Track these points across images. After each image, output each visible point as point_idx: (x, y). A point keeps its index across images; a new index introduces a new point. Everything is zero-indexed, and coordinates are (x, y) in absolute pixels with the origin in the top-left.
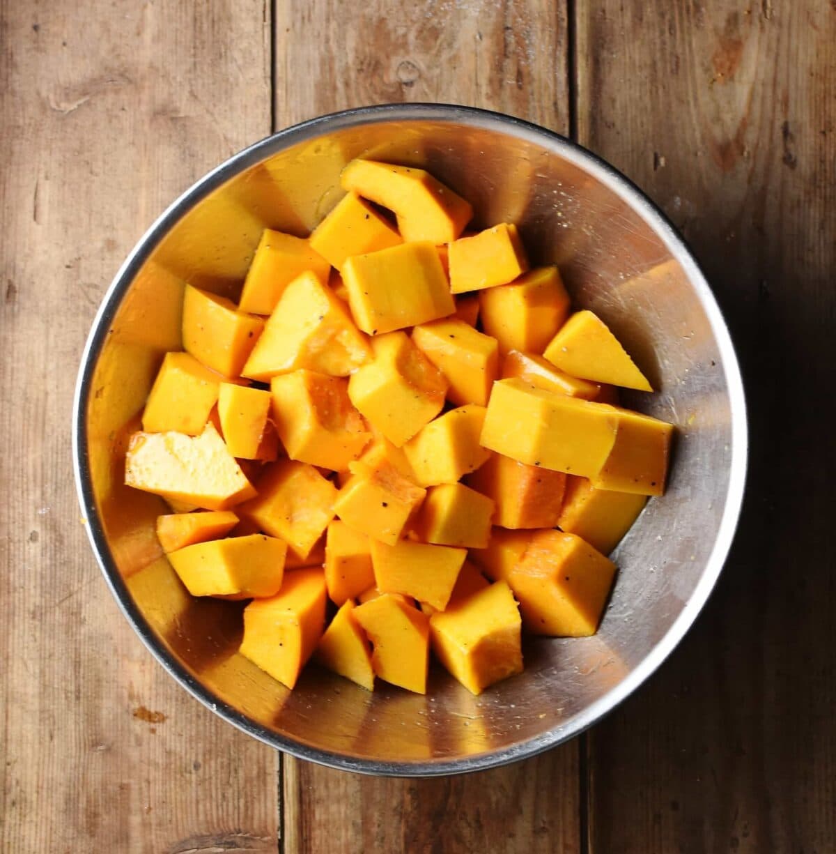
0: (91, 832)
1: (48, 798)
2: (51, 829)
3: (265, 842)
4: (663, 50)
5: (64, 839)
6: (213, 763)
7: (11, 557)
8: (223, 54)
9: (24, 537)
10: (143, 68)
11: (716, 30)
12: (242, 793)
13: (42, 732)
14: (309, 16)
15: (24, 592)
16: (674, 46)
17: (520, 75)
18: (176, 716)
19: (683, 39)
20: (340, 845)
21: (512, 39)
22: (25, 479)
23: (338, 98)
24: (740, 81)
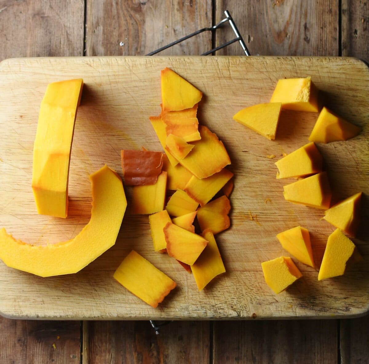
23: (113, 10)
24: (286, 5)
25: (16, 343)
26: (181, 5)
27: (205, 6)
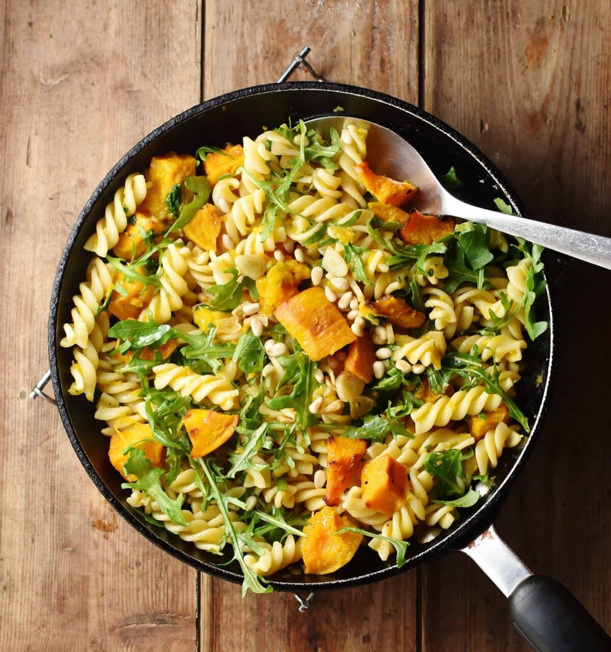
0: (60, 610)
1: (29, 584)
2: (32, 606)
3: (187, 620)
4: (488, 44)
5: (41, 614)
6: (149, 562)
7: (6, 409)
8: (166, 45)
9: (15, 395)
10: (109, 55)
11: (528, 30)
12: (170, 584)
13: (26, 537)
14: (230, 17)
15: (15, 435)
16: (497, 42)
17: (383, 62)
18: (123, 528)
19: (504, 37)
20: (241, 624)
21: (377, 36)
22: (17, 353)
23: (249, 78)
24: (545, 68)
25: (88, 647)
26: (366, 70)
27: (406, 71)
